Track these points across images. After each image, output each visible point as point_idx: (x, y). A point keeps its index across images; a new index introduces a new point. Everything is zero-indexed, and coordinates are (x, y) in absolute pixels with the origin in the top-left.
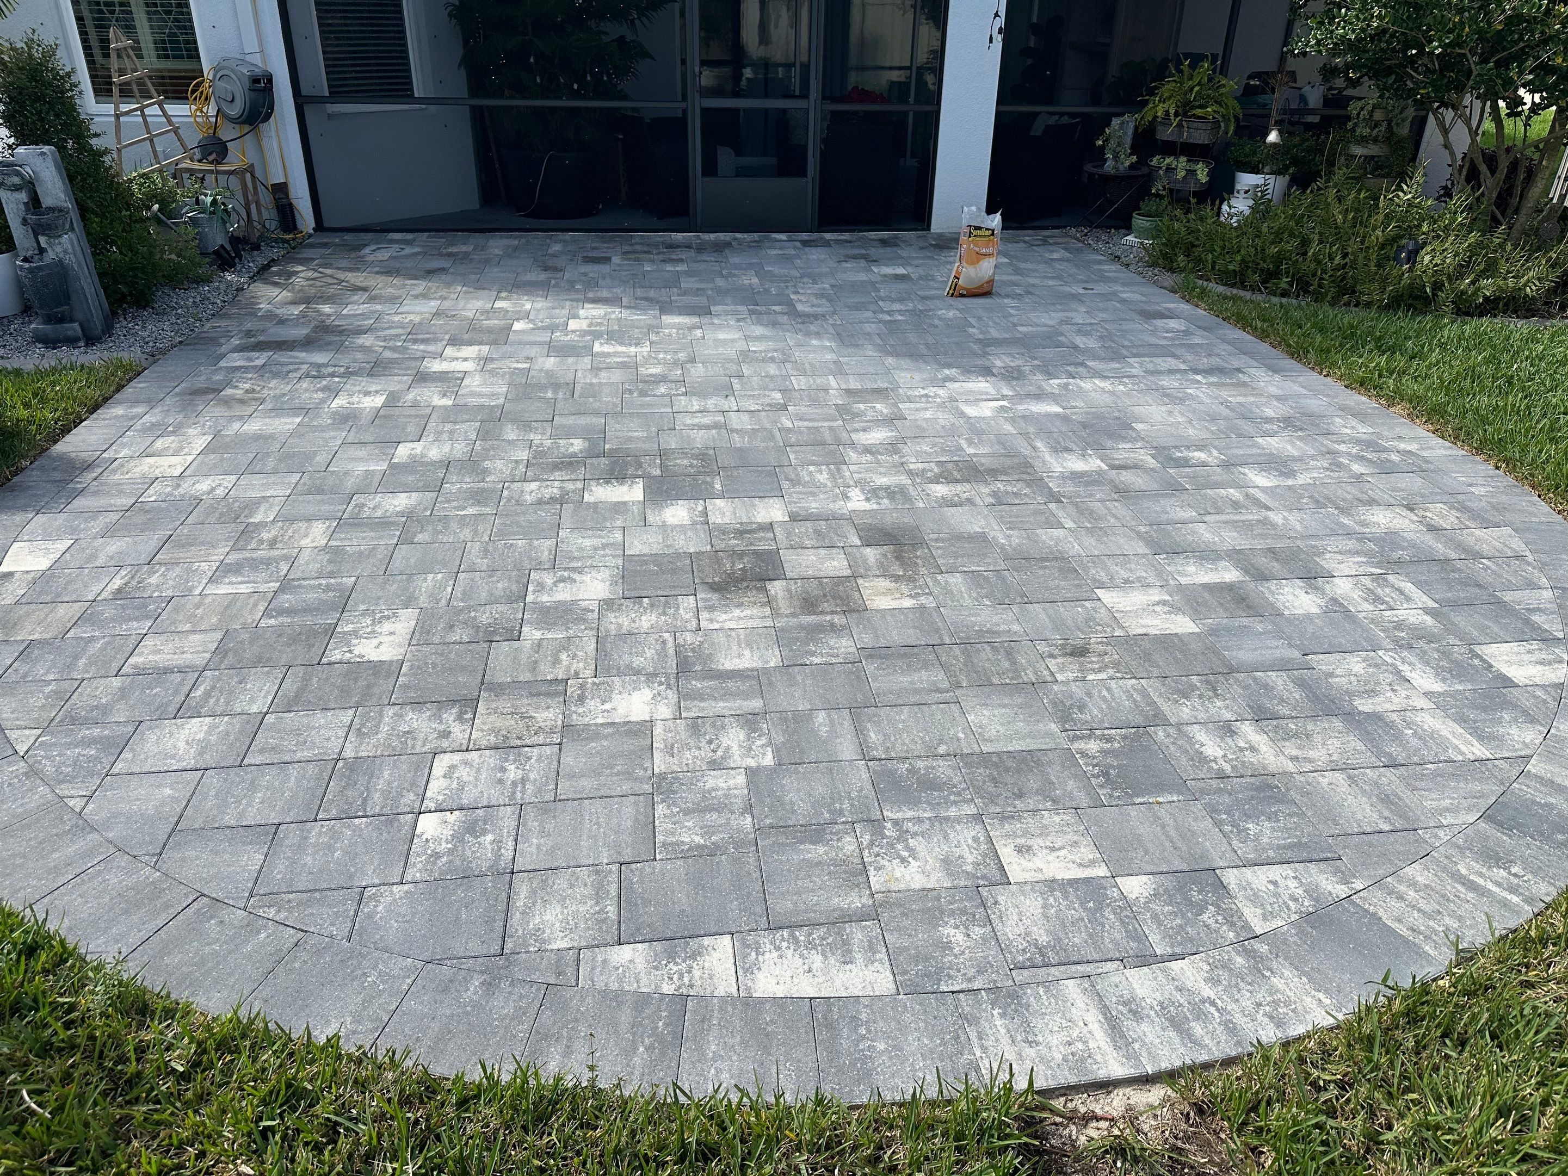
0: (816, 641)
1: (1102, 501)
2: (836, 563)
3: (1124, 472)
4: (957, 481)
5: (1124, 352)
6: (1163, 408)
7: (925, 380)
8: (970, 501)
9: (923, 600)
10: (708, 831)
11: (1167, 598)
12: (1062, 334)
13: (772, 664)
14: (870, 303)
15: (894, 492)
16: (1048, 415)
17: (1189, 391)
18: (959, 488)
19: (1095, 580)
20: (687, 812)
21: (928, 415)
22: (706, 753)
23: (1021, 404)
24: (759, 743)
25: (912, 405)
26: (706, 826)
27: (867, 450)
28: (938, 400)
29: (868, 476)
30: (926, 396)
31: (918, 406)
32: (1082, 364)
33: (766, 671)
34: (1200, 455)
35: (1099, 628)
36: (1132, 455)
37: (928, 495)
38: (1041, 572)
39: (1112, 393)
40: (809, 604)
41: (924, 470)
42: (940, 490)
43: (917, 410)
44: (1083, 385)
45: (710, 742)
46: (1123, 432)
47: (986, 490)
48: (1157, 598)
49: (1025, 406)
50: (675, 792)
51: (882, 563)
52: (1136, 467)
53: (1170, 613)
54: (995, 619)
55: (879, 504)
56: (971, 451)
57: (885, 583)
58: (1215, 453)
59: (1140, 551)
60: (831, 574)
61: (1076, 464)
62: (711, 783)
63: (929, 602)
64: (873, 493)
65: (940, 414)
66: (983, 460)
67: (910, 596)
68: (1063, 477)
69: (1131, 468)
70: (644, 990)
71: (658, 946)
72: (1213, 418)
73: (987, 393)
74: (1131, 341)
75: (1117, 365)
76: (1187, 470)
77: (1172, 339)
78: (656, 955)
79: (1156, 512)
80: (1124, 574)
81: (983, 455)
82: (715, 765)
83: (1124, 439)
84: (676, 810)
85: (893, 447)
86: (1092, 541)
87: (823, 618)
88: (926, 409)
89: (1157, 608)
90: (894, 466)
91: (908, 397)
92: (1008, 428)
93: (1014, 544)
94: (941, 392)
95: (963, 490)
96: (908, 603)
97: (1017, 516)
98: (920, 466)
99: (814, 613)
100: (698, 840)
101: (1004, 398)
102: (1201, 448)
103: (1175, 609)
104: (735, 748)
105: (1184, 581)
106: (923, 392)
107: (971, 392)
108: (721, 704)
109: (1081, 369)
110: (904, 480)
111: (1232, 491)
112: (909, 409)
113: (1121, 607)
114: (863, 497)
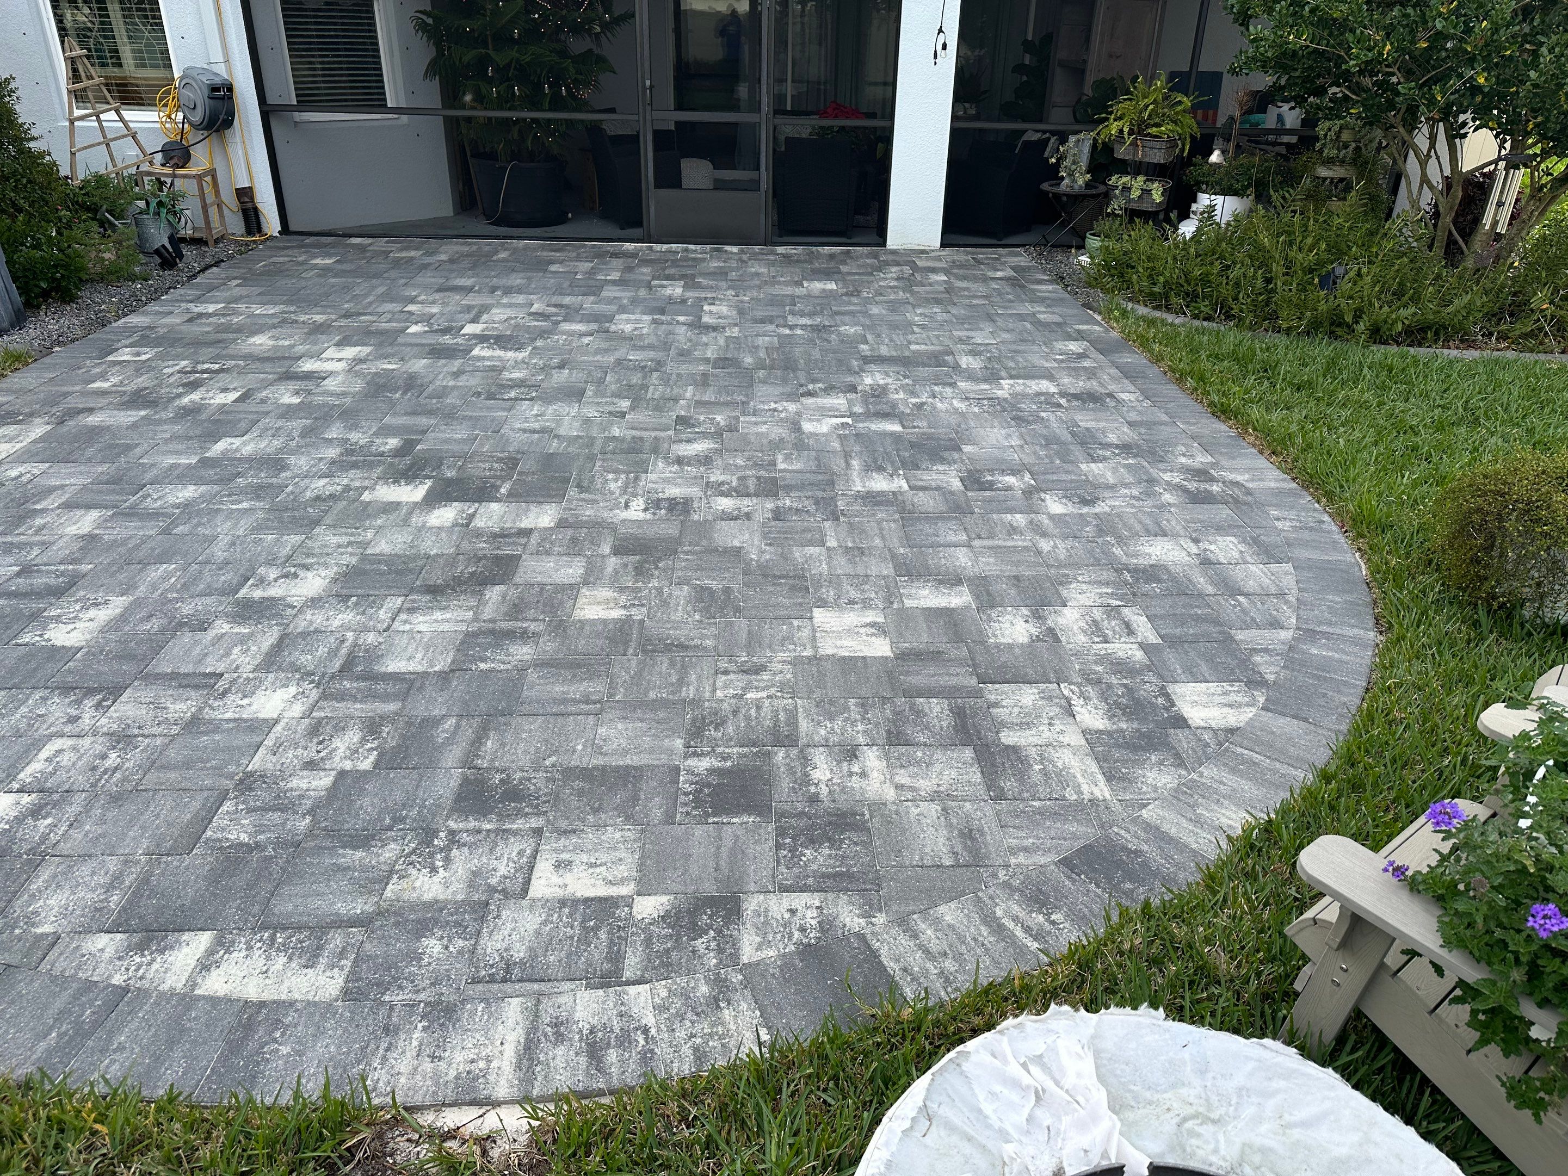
0: (497, 646)
1: (879, 522)
2: (571, 571)
3: (921, 494)
4: (748, 495)
5: (1003, 374)
6: (1003, 432)
7: (783, 394)
8: (748, 516)
9: (634, 611)
10: (260, 829)
11: (881, 620)
12: (952, 353)
13: (436, 669)
14: (778, 317)
15: (677, 504)
16: (885, 434)
17: (1043, 414)
18: (746, 501)
19: (820, 599)
20: (250, 811)
21: (763, 429)
22: (310, 754)
23: (863, 422)
24: (369, 745)
25: (754, 419)
26: (261, 825)
27: (679, 461)
28: (783, 415)
29: (659, 487)
30: (775, 410)
31: (759, 419)
32: (953, 385)
33: (425, 675)
34: (1011, 480)
35: (792, 647)
36: (941, 477)
37: (710, 507)
38: (771, 589)
39: (963, 415)
40: (516, 610)
41: (722, 483)
42: (725, 503)
43: (756, 423)
44: (939, 405)
45: (321, 743)
46: (947, 454)
47: (770, 505)
48: (868, 620)
49: (867, 424)
50: (250, 789)
51: (617, 573)
52: (938, 488)
53: (873, 635)
54: (695, 633)
55: (654, 514)
56: (781, 466)
57: (609, 594)
58: (1027, 477)
59: (885, 572)
60: (558, 581)
61: (879, 483)
62: (294, 783)
63: (638, 614)
64: (654, 504)
65: (775, 429)
66: (788, 475)
67: (624, 607)
68: (858, 496)
69: (932, 489)
70: (95, 979)
71: (136, 938)
72: (1049, 441)
73: (837, 410)
74: (1017, 363)
75: (987, 387)
76: (988, 493)
77: (1062, 361)
78: (128, 946)
79: (927, 535)
80: (853, 594)
81: (793, 471)
82: (311, 765)
83: (943, 461)
84: (241, 807)
85: (705, 460)
86: (843, 560)
87: (520, 624)
88: (766, 423)
89: (863, 630)
90: (695, 477)
91: (755, 410)
92: (836, 445)
93: (762, 560)
94: (792, 407)
95: (746, 504)
96: (617, 613)
97: (786, 533)
98: (722, 478)
99: (517, 620)
100: (244, 838)
101: (852, 415)
102: (1013, 473)
103: (880, 629)
104: (342, 750)
105: (908, 603)
106: (773, 405)
107: (822, 408)
108: (358, 706)
109: (948, 391)
110: (694, 491)
111: (1018, 516)
112: (748, 423)
113: (827, 627)
114: (643, 507)
